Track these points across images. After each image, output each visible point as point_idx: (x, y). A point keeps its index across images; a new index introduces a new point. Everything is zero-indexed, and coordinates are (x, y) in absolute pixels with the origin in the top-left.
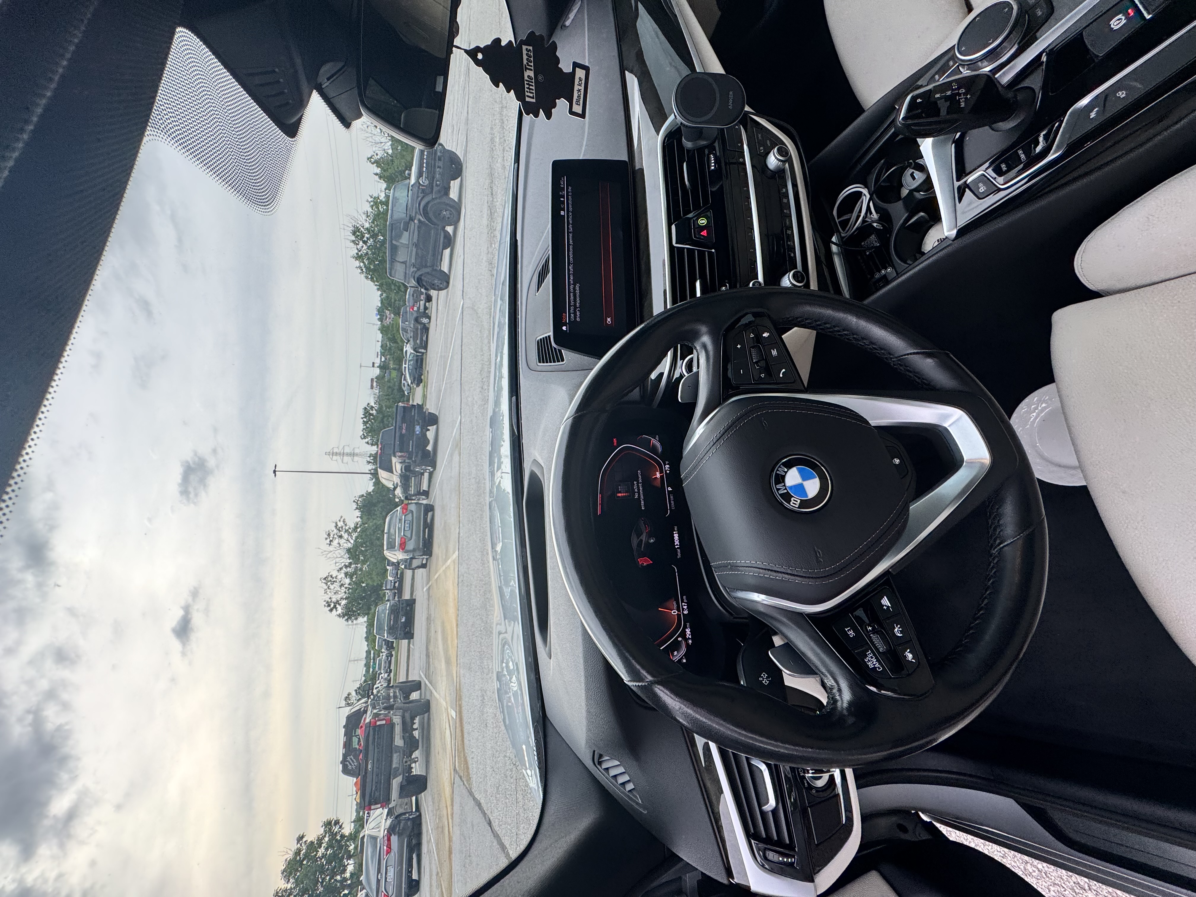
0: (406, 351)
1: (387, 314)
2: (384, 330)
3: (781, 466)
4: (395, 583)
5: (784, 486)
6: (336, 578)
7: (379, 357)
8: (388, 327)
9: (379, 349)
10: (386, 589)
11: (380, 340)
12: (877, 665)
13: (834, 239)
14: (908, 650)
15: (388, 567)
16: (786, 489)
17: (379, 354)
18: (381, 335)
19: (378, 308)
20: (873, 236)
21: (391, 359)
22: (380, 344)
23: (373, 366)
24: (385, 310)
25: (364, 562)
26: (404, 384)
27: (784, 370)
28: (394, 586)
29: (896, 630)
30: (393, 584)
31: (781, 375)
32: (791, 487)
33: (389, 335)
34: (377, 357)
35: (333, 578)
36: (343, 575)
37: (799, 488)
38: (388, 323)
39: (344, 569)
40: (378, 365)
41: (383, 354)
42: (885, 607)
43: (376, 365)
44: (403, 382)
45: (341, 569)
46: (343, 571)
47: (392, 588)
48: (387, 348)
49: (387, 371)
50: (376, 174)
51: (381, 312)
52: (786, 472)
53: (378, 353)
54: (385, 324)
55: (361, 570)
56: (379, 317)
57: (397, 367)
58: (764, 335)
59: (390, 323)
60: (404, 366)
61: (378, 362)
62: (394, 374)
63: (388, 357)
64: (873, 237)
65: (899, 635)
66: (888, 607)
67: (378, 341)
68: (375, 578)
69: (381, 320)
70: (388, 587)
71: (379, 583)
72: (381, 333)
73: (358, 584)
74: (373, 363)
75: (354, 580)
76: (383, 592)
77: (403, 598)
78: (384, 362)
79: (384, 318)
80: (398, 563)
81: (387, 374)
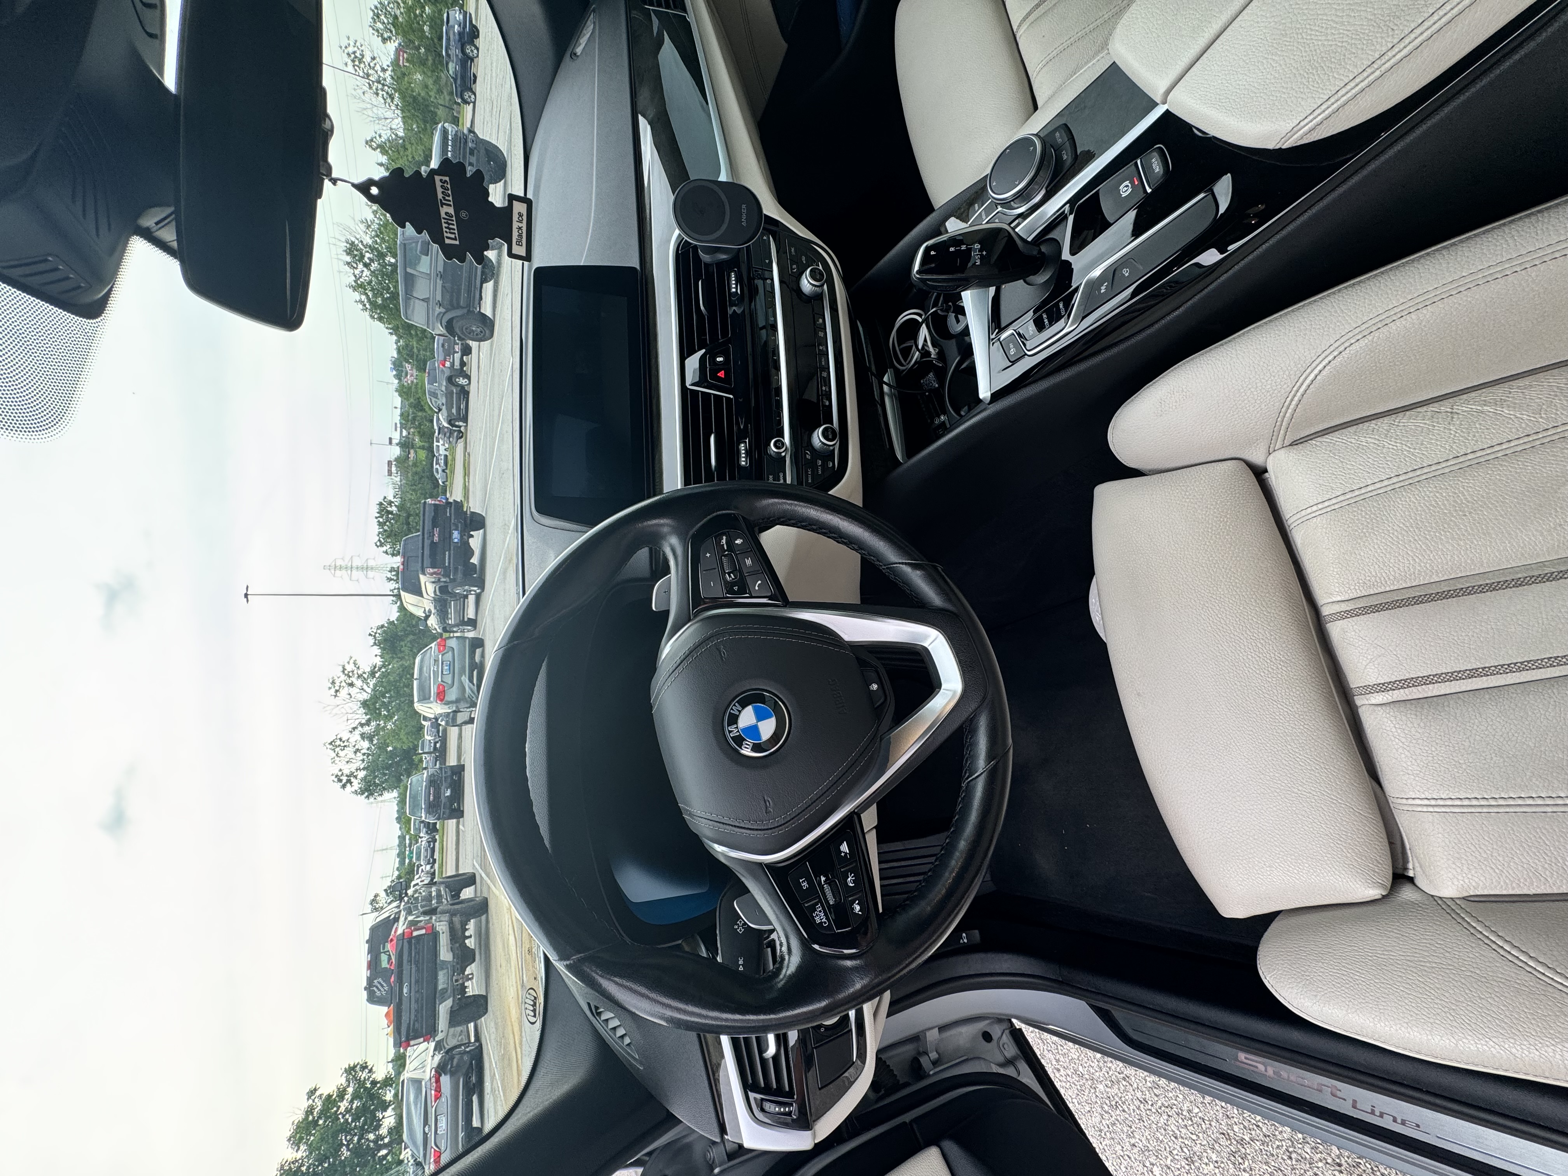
1: (408, 369)
2: (404, 391)
4: (436, 743)
6: (348, 740)
7: (399, 429)
8: (410, 388)
9: (397, 419)
10: (424, 753)
11: (399, 406)
15: (423, 723)
17: (399, 425)
18: (400, 399)
19: (393, 359)
21: (416, 434)
22: (398, 411)
23: (391, 443)
24: (404, 363)
25: (388, 718)
26: (437, 469)
28: (435, 748)
30: (432, 745)
33: (412, 400)
34: (396, 430)
35: (344, 742)
36: (359, 738)
38: (409, 382)
39: (360, 728)
40: (397, 441)
41: (404, 426)
43: (394, 442)
44: (435, 466)
45: (354, 729)
46: (357, 732)
47: (432, 750)
48: (410, 418)
49: (412, 451)
50: (381, 165)
51: (398, 366)
53: (396, 424)
54: (405, 384)
55: (383, 728)
56: (395, 373)
57: (426, 445)
59: (412, 382)
60: (435, 444)
61: (396, 439)
62: (422, 454)
63: (412, 430)
67: (396, 408)
68: (405, 739)
69: (398, 377)
70: (426, 750)
71: (411, 745)
72: (400, 395)
73: (382, 747)
74: (390, 439)
75: (375, 742)
76: (419, 756)
77: (447, 764)
78: (406, 437)
79: (403, 374)
80: (436, 719)
81: (412, 455)
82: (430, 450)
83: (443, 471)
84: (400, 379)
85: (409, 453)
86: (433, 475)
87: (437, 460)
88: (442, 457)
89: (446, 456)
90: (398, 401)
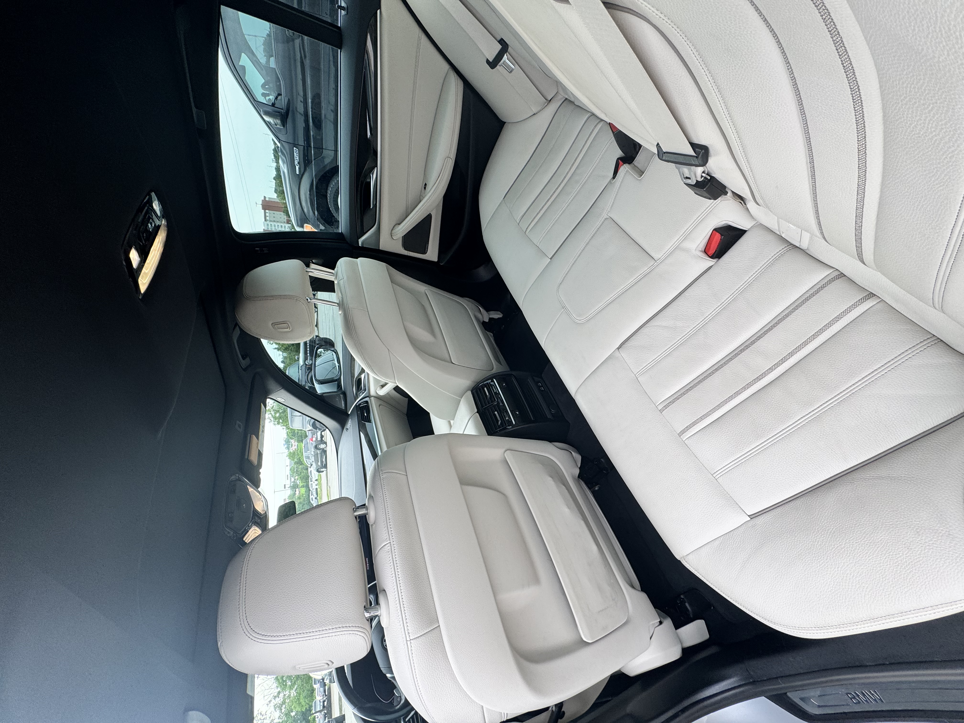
0: (311, 471)
1: (292, 442)
2: (292, 456)
4: (324, 702)
6: (266, 715)
7: (289, 478)
8: (294, 453)
9: (288, 472)
10: (316, 712)
11: (289, 465)
15: (315, 686)
17: (289, 476)
18: (289, 460)
19: (285, 439)
21: (299, 479)
22: (289, 468)
23: (285, 488)
24: (290, 440)
25: (291, 688)
26: (312, 498)
28: (324, 707)
30: (322, 704)
33: (296, 460)
34: (288, 479)
35: (263, 715)
36: (272, 709)
38: (294, 449)
39: (273, 701)
40: (289, 486)
41: (292, 476)
43: (287, 486)
44: (311, 497)
45: (270, 701)
46: (272, 704)
47: (322, 708)
48: (295, 470)
49: (297, 490)
51: (287, 442)
53: (288, 475)
54: (292, 451)
55: (289, 697)
56: (286, 446)
57: (305, 484)
59: (295, 449)
60: (310, 483)
61: (288, 483)
62: (303, 490)
63: (297, 477)
67: (287, 466)
68: (303, 703)
69: (288, 448)
70: (318, 709)
71: (307, 706)
72: (290, 458)
73: (287, 715)
74: (285, 485)
75: (283, 711)
76: (313, 716)
77: (333, 717)
78: (294, 482)
79: (290, 446)
80: (323, 679)
81: (297, 492)
82: (307, 487)
83: (316, 498)
84: (289, 449)
85: (296, 491)
86: (310, 502)
87: (312, 493)
88: (315, 490)
89: (317, 489)
90: (288, 461)
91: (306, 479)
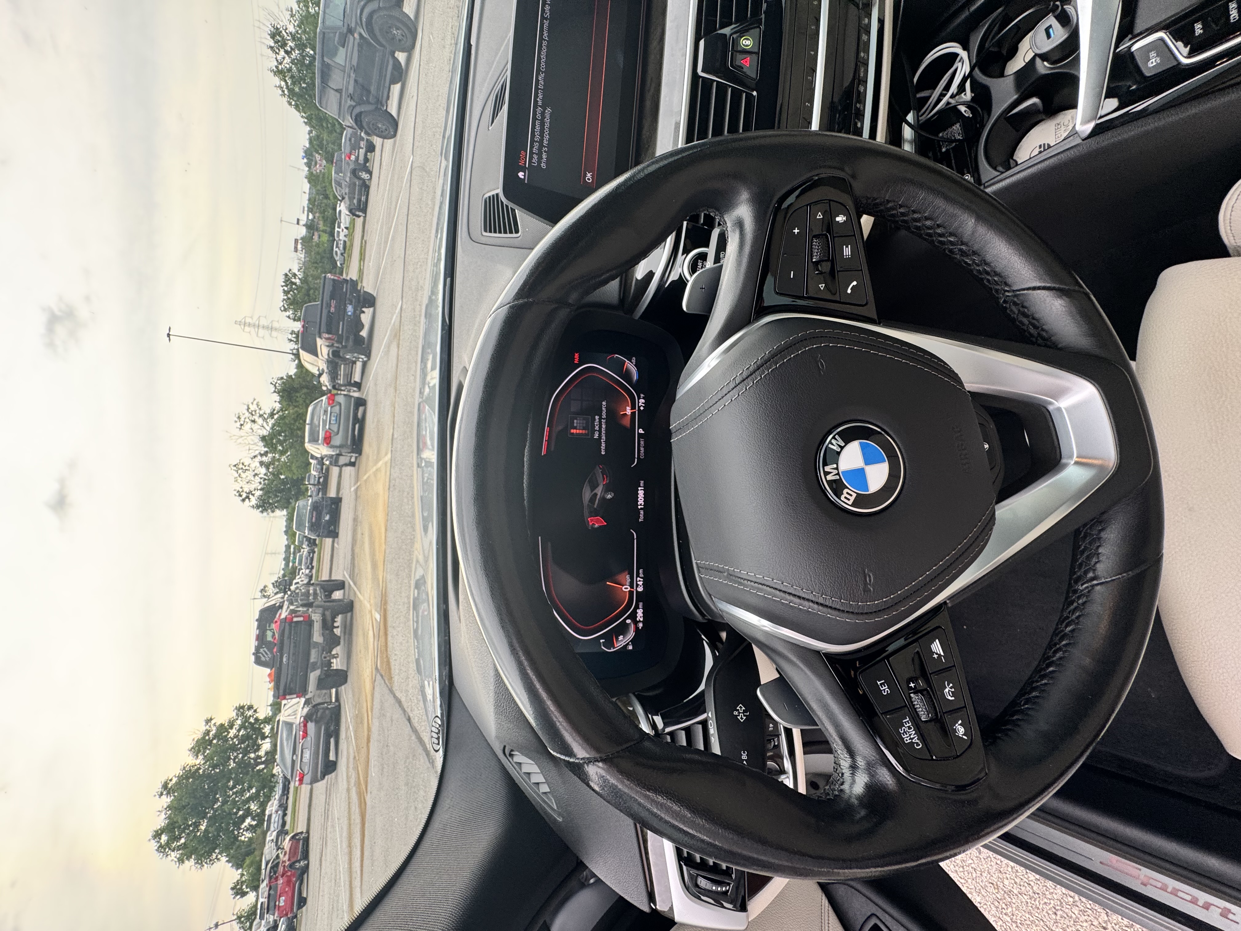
0: (340, 211)
1: (318, 159)
2: (312, 178)
3: (837, 437)
4: (319, 478)
5: (837, 469)
6: (249, 466)
7: (306, 212)
8: (317, 176)
9: (306, 203)
10: (309, 484)
11: (307, 191)
12: (916, 740)
13: (910, 117)
14: (960, 722)
15: (311, 461)
16: (838, 474)
17: (306, 209)
18: (308, 185)
19: (305, 148)
20: (958, 125)
21: (320, 219)
22: (306, 196)
23: (298, 223)
24: (314, 153)
25: (282, 453)
26: (336, 252)
27: (855, 283)
28: (319, 482)
29: (947, 690)
30: (317, 479)
31: (849, 291)
32: (847, 473)
33: (319, 187)
34: (303, 212)
35: (245, 466)
36: (258, 465)
37: (859, 475)
38: (318, 171)
39: (259, 457)
40: (304, 222)
41: (310, 210)
42: (935, 656)
43: (301, 223)
44: (335, 249)
45: (255, 457)
46: (257, 460)
47: (316, 482)
48: (316, 203)
49: (316, 234)
51: (308, 154)
52: (842, 448)
53: (304, 207)
54: (314, 172)
55: (279, 460)
56: (305, 160)
57: (329, 228)
58: (838, 219)
59: (321, 171)
60: (337, 229)
61: (304, 220)
62: (325, 238)
63: (317, 214)
64: (957, 127)
65: (950, 698)
66: (940, 655)
67: (305, 193)
68: (295, 471)
69: (309, 165)
70: (312, 482)
71: (300, 476)
72: (309, 182)
73: (276, 475)
74: (298, 220)
75: (271, 470)
76: (305, 486)
77: (328, 495)
78: (312, 220)
79: (313, 163)
80: (322, 458)
81: (316, 238)
82: (332, 234)
83: (342, 254)
84: (309, 167)
85: (313, 235)
86: (332, 257)
87: (337, 244)
88: (342, 242)
89: (345, 242)
90: (307, 186)
91: (332, 221)
